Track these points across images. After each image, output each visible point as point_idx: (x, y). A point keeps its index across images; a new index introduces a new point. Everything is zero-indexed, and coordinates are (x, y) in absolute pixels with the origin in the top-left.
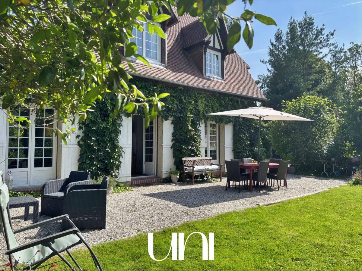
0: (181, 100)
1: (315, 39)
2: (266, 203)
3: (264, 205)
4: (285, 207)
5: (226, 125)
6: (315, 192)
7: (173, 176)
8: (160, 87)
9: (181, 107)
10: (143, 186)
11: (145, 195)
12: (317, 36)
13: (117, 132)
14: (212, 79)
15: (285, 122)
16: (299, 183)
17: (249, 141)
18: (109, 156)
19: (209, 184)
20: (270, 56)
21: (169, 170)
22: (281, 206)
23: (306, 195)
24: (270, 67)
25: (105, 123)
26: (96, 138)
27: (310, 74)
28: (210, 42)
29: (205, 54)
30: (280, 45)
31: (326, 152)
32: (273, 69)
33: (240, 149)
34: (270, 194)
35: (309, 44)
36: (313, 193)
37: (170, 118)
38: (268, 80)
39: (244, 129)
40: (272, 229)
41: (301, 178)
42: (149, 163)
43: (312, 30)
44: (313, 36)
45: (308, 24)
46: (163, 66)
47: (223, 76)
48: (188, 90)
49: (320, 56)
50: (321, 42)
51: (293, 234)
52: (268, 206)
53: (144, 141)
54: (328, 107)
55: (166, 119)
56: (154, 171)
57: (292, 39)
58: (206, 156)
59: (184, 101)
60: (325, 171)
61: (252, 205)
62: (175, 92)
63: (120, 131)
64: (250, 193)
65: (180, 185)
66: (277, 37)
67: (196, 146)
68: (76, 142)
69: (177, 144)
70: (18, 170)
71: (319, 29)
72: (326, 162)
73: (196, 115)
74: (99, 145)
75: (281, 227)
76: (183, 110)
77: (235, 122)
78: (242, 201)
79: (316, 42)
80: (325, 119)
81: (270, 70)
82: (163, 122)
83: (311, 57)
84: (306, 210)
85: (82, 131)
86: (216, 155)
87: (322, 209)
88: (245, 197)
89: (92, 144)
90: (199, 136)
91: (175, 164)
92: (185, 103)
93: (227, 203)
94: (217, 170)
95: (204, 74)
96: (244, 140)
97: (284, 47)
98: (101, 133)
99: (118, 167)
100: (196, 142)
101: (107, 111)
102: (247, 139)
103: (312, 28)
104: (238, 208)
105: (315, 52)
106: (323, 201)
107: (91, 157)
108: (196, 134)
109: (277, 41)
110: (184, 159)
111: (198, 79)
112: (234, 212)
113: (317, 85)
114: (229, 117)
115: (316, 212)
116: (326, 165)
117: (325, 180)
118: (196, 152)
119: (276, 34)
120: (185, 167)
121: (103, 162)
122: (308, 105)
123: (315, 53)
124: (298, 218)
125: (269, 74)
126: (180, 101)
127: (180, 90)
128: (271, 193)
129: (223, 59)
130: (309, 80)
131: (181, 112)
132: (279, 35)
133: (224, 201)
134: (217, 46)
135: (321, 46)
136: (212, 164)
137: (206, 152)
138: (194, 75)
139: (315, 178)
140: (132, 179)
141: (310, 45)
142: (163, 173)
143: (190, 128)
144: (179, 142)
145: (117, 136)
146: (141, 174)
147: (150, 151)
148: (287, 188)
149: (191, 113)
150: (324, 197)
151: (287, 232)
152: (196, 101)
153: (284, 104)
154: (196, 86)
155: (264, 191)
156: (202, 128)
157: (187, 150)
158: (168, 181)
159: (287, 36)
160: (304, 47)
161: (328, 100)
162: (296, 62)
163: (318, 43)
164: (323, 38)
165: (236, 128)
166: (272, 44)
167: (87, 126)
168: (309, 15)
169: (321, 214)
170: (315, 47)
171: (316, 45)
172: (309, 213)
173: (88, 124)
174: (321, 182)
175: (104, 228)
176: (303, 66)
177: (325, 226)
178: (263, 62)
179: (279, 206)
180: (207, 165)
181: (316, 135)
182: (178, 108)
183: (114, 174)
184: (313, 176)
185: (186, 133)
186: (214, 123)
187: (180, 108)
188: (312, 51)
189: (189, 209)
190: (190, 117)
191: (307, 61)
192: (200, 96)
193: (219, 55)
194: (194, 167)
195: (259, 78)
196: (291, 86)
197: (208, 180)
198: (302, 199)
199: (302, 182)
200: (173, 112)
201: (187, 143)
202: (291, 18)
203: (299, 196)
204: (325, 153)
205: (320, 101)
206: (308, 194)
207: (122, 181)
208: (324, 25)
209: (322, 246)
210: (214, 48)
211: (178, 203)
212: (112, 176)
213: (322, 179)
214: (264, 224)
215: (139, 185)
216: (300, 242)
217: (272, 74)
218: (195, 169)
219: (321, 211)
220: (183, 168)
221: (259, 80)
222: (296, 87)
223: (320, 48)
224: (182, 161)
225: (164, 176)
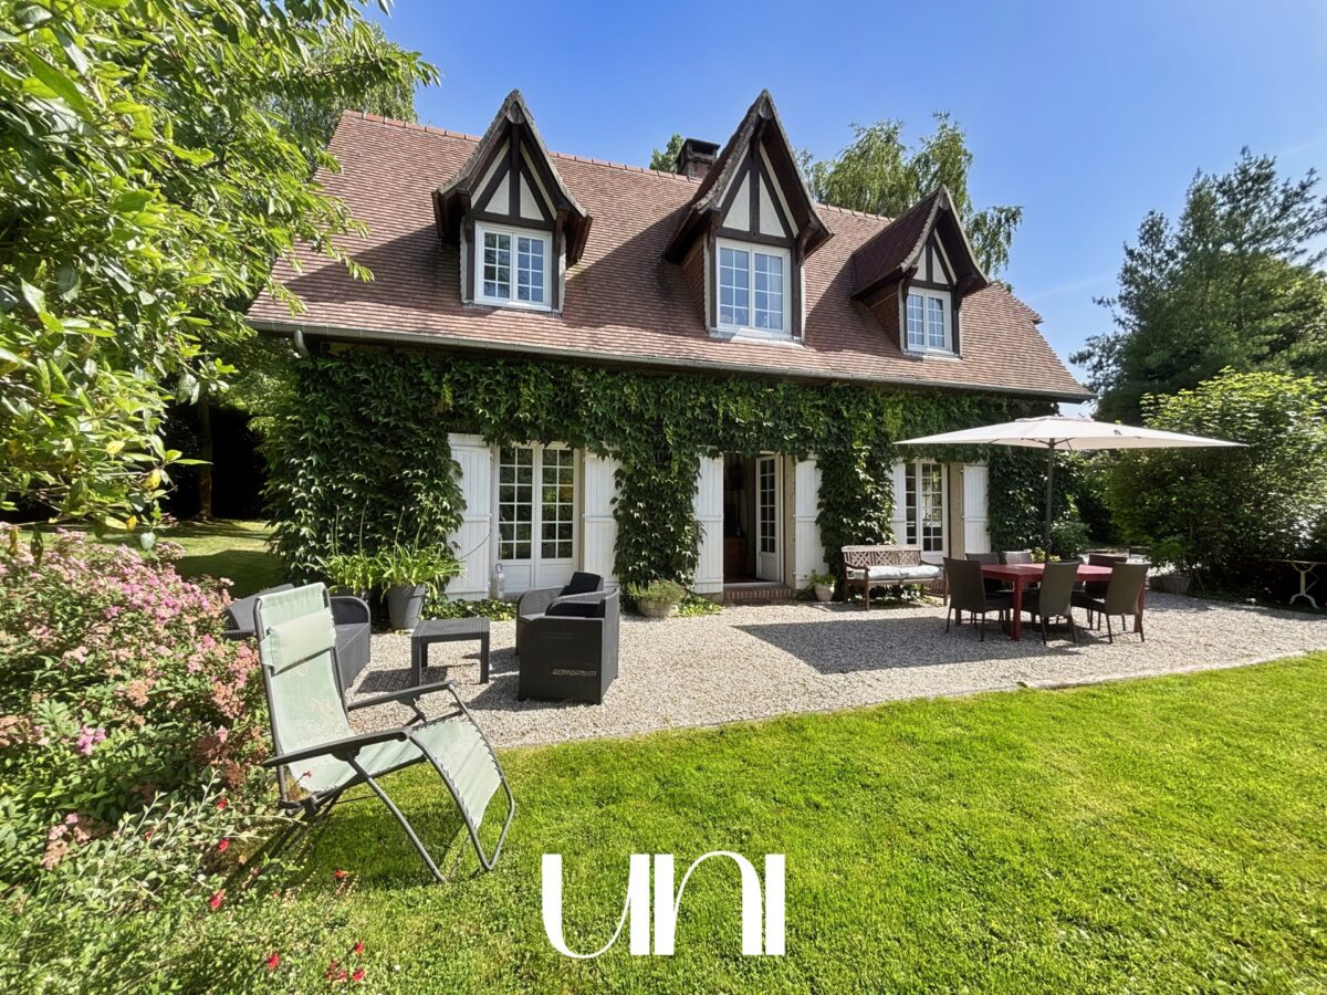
0: (839, 412)
1: (1277, 218)
2: (1051, 682)
3: (1043, 687)
4: (1114, 701)
5: (966, 467)
6: (1246, 662)
7: (819, 586)
8: (784, 389)
9: (839, 428)
10: (748, 604)
11: (738, 627)
12: (1285, 208)
13: (689, 488)
14: (925, 357)
15: (1151, 452)
16: (1196, 624)
17: (1035, 505)
18: (674, 539)
19: (911, 610)
20: (1125, 283)
21: (809, 573)
22: (1099, 697)
23: (1207, 667)
24: (1123, 313)
25: (663, 473)
26: (647, 503)
27: (1265, 315)
28: (916, 270)
29: (905, 301)
30: (1158, 251)
31: (1308, 537)
32: (1133, 317)
33: (1007, 526)
34: (1076, 653)
35: (1258, 233)
36: (1237, 664)
37: (811, 456)
38: (1118, 347)
39: (1019, 474)
40: (1030, 776)
41: (1207, 609)
42: (768, 554)
43: (1269, 194)
44: (1270, 210)
45: (1256, 180)
46: (797, 342)
47: (956, 348)
48: (856, 390)
49: (1301, 261)
50: (1302, 222)
51: (1105, 809)
52: (1055, 693)
53: (759, 507)
54: (1315, 403)
55: (802, 459)
56: (779, 574)
57: (1199, 230)
58: (912, 542)
59: (845, 414)
60: (1303, 593)
61: (1005, 683)
62: (823, 397)
63: (697, 488)
64: (1013, 646)
65: (835, 609)
66: (1147, 232)
67: (878, 519)
68: (611, 513)
69: (830, 515)
70: (515, 561)
71: (1295, 186)
72: (1309, 566)
73: (879, 446)
74: (652, 516)
75: (1070, 773)
76: (843, 436)
77: (991, 458)
78: (977, 667)
79: (1282, 224)
80: (1301, 439)
81: (1123, 319)
82: (795, 464)
83: (1264, 269)
84: (1188, 720)
85: (620, 489)
86: (940, 540)
87: (1255, 726)
88: (990, 657)
89: (636, 515)
90: (888, 495)
91: (827, 559)
92: (849, 419)
93: (931, 669)
94: (935, 577)
95: (902, 346)
96: (1020, 502)
97: (1171, 255)
98: (654, 494)
99: (693, 563)
100: (879, 510)
101: (667, 447)
102: (1028, 500)
103: (1267, 188)
104: (956, 688)
105: (1279, 252)
106: (1272, 696)
107: (637, 541)
108: (878, 491)
109: (1146, 243)
110: (845, 549)
111: (883, 360)
112: (939, 702)
113: (1289, 344)
114: (974, 446)
115: (1228, 733)
116: (1307, 575)
117: (1302, 619)
118: (880, 534)
119: (1143, 226)
120: (849, 569)
121: (662, 552)
122: (1237, 402)
123: (1279, 257)
124: (1149, 747)
125: (1121, 332)
126: (837, 415)
127: (837, 390)
128: (1082, 650)
129: (956, 306)
130: (1261, 333)
131: (839, 441)
132: (1151, 227)
133: (927, 663)
134: (939, 277)
135: (1302, 233)
136: (922, 563)
137: (911, 531)
138: (875, 352)
139: (1262, 613)
140: (725, 589)
141: (1259, 237)
142: (798, 578)
143: (862, 476)
144: (835, 511)
145: (689, 499)
146: (752, 577)
147: (769, 529)
148: (1143, 640)
149: (865, 442)
150: (1276, 683)
151: (1080, 796)
152: (878, 413)
153: (1150, 404)
154: (876, 377)
155: (1061, 642)
156: (897, 475)
157: (854, 529)
158: (809, 597)
159: (1184, 225)
160: (1239, 245)
161: (1314, 380)
162: (1210, 289)
163: (1292, 228)
164: (1311, 210)
165: (996, 473)
166: (1130, 253)
167: (629, 479)
168: (1257, 154)
169: (1245, 742)
170: (1280, 238)
171: (1284, 234)
172: (1197, 732)
173: (632, 476)
174: (1282, 627)
175: (599, 703)
176: (1238, 297)
177: (1250, 798)
178: (1100, 302)
179: (1094, 696)
180: (908, 563)
181: (1270, 487)
182: (829, 431)
183: (683, 576)
184: (1256, 604)
185: (852, 490)
186: (933, 462)
187: (835, 430)
188: (1270, 250)
189: (819, 675)
190: (861, 451)
191: (1250, 282)
192: (891, 399)
193: (946, 297)
194: (867, 570)
195: (1091, 345)
196: (1194, 355)
197: (912, 599)
198: (1188, 681)
199: (1209, 621)
200: (817, 442)
201: (856, 513)
202: (1199, 174)
203: (1179, 670)
204: (1305, 539)
205: (1285, 386)
206: (1216, 666)
207: (705, 591)
208: (1312, 172)
209: (1209, 881)
210: (929, 284)
211: (800, 656)
212: (678, 580)
213: (1288, 618)
214: (1010, 753)
215: (739, 603)
216: (1117, 848)
217: (1130, 331)
218: (871, 574)
219: (1247, 731)
220: (844, 571)
221: (1091, 349)
222: (1212, 354)
223: (1300, 239)
224: (842, 554)
225: (799, 586)
